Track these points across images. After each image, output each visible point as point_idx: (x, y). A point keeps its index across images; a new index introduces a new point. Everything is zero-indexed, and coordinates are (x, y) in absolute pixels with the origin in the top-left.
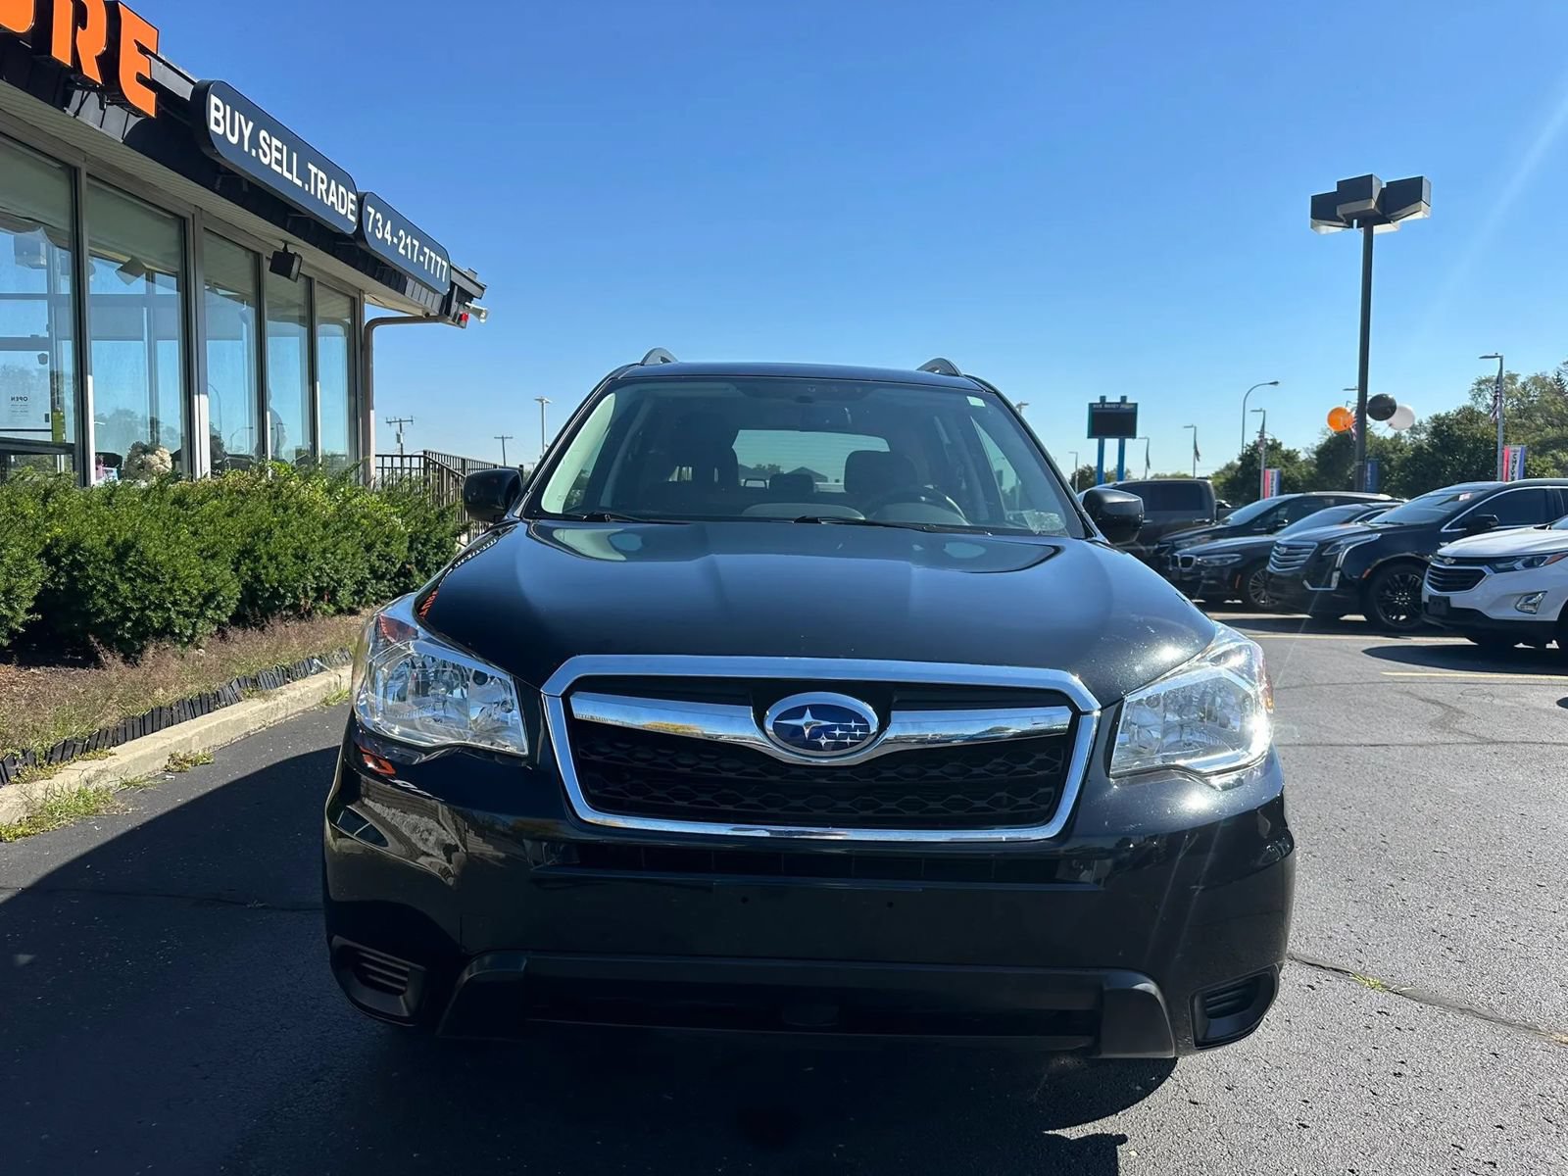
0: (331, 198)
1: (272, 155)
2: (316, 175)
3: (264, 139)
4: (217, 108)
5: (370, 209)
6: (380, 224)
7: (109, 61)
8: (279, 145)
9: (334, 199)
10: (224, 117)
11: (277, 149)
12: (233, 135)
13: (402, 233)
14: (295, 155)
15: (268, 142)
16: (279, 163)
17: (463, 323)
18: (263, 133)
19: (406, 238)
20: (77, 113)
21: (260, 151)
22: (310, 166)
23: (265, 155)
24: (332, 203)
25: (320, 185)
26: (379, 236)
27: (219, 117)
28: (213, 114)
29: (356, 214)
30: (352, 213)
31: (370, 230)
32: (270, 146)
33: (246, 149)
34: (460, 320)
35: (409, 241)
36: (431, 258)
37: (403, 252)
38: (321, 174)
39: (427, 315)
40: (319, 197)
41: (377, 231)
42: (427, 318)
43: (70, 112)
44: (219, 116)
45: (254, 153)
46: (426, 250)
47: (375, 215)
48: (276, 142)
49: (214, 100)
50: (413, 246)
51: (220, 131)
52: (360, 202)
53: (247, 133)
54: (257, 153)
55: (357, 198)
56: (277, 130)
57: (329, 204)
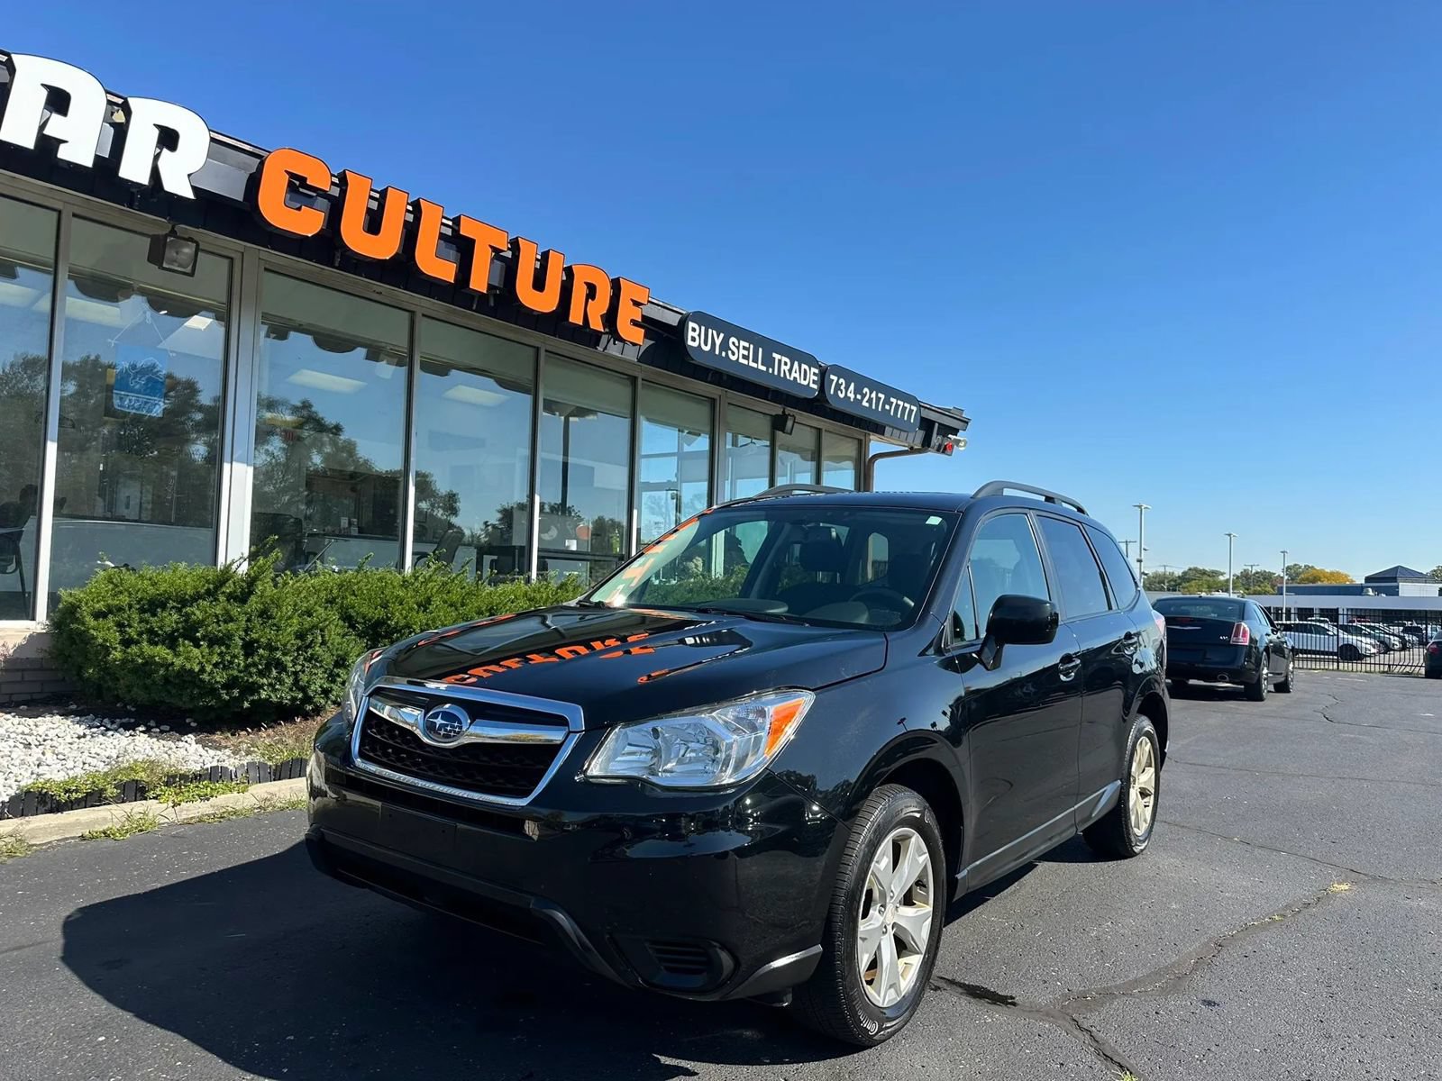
0: (793, 375)
1: (740, 352)
2: (780, 361)
3: (733, 343)
4: (694, 330)
5: (832, 377)
6: (842, 387)
7: (610, 318)
8: (747, 345)
9: (797, 375)
10: (699, 335)
11: (744, 348)
12: (706, 345)
13: (866, 390)
14: (760, 350)
15: (737, 344)
16: (745, 357)
17: (948, 451)
18: (733, 339)
19: (871, 394)
20: (605, 348)
21: (730, 352)
22: (775, 355)
23: (733, 354)
24: (795, 378)
25: (783, 367)
26: (842, 396)
27: (695, 337)
28: (691, 334)
29: (819, 383)
30: (814, 382)
31: (832, 392)
32: (738, 348)
33: (717, 352)
34: (943, 449)
35: (873, 395)
36: (897, 406)
37: (867, 405)
38: (785, 359)
39: (912, 448)
40: (782, 375)
41: (839, 392)
42: (912, 451)
43: (600, 349)
44: (696, 335)
45: (724, 354)
46: (892, 400)
47: (838, 381)
48: (743, 343)
49: (691, 325)
50: (878, 399)
51: (695, 344)
52: (823, 374)
53: (718, 342)
54: (727, 354)
55: (820, 371)
56: (743, 334)
57: (792, 379)
